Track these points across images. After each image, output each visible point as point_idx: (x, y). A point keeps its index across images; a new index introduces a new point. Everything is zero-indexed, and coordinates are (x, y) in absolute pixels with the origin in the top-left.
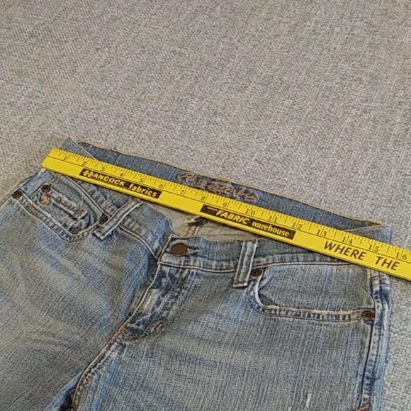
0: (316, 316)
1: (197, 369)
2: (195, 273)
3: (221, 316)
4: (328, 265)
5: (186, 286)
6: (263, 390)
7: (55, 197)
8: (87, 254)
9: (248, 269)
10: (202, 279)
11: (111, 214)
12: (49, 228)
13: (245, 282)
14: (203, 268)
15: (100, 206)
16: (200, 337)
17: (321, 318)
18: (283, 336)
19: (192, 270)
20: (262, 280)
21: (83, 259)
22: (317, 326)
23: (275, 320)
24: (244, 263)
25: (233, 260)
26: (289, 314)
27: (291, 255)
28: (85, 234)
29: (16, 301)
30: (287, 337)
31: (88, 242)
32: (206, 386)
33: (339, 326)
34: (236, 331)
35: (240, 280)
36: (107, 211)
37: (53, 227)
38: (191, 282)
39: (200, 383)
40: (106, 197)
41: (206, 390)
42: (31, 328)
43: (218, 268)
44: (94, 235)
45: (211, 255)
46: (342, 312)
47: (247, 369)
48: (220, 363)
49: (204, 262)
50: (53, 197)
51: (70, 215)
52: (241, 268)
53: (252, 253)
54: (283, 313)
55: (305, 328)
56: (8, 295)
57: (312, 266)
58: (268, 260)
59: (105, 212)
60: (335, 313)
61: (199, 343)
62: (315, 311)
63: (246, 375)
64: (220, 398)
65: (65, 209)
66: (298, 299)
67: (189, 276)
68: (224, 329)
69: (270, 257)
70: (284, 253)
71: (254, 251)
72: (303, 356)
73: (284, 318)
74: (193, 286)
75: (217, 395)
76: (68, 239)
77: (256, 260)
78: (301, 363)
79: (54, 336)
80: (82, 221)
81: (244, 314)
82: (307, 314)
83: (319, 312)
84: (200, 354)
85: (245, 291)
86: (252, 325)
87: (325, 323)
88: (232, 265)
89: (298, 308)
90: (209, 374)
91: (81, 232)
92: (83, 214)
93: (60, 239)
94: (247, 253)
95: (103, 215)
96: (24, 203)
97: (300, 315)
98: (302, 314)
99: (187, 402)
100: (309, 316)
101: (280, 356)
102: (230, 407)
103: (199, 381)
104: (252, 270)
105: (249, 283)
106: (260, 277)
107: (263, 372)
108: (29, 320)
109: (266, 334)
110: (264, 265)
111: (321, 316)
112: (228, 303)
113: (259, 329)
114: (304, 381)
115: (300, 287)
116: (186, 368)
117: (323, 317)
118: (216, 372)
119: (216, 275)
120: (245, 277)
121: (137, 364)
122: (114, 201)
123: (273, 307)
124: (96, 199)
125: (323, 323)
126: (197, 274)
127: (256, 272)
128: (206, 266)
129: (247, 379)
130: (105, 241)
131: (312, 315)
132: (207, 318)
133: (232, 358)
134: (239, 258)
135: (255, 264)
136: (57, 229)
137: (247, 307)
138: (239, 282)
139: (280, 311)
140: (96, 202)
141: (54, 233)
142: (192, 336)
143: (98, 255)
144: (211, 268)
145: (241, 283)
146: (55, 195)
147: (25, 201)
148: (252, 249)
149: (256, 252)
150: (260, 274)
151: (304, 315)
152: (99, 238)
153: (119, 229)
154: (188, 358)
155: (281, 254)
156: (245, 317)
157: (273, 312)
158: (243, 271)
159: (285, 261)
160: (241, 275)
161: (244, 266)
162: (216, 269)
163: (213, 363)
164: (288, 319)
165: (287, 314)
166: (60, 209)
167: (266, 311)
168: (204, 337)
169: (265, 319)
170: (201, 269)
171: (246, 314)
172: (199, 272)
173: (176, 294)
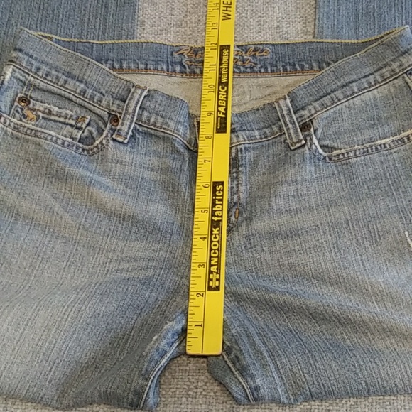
0: (383, 146)
1: (302, 239)
2: (243, 149)
3: (296, 181)
4: (368, 91)
5: (240, 163)
6: (373, 229)
7: (41, 109)
8: (118, 164)
9: (296, 126)
10: (252, 152)
11: (120, 111)
12: (60, 147)
13: (301, 140)
14: (249, 141)
15: (100, 105)
16: (288, 209)
17: (388, 147)
18: (363, 177)
19: (239, 147)
20: (315, 131)
21: (118, 171)
22: (389, 157)
23: (347, 164)
24: (288, 123)
25: (274, 124)
26: (358, 153)
27: (328, 97)
28: (104, 142)
29: (67, 235)
30: (367, 177)
31: (112, 150)
32: (319, 250)
33: (407, 148)
34: (317, 190)
35: (295, 141)
36: (112, 108)
37: (63, 144)
38: (244, 158)
39: (312, 249)
40: (101, 93)
41: (321, 253)
42: (102, 258)
43: (263, 136)
44: (114, 140)
45: (248, 125)
46: (404, 134)
47: (349, 219)
48: (321, 224)
49: (246, 135)
50: (38, 110)
51: (71, 126)
52: (288, 129)
53: (289, 110)
54: (351, 154)
55: (379, 163)
56: (54, 232)
57: (354, 99)
58: (310, 111)
59: (109, 110)
60: (398, 137)
61: (291, 216)
62: (380, 142)
63: (350, 224)
64: (338, 254)
65: (62, 119)
66: (360, 137)
67: (239, 153)
68: (305, 192)
69: (310, 107)
70: (322, 97)
71: (291, 107)
72: (392, 187)
73: (355, 159)
74: (247, 161)
75: (333, 254)
76: (85, 152)
77: (298, 115)
78: (394, 193)
79: (135, 260)
80: (89, 128)
81: (316, 170)
82: (374, 148)
83: (383, 141)
84: (298, 224)
85: (306, 148)
86: (328, 176)
87: (395, 150)
88: (275, 129)
89: (363, 145)
90: (317, 239)
91: (97, 142)
92: (87, 121)
93: (77, 155)
94: (285, 112)
95: (110, 114)
96: (9, 125)
97: (368, 150)
98: (369, 149)
99: (310, 272)
100: (377, 149)
101: (372, 196)
102: (353, 259)
103: (310, 248)
104: (300, 126)
105: (306, 140)
106: (312, 129)
107: (365, 215)
108: (94, 250)
109: (346, 181)
110: (309, 117)
111: (387, 145)
112: (297, 167)
113: (337, 179)
114: (405, 206)
115: (352, 124)
116: (291, 242)
117: (390, 145)
118: (322, 234)
119: (264, 144)
120: (298, 136)
121: (241, 260)
122: (114, 96)
123: (338, 152)
124: (92, 98)
125: (392, 151)
126: (245, 148)
127: (305, 127)
128: (251, 137)
129: (353, 227)
130: (130, 144)
131: (379, 147)
132: (285, 189)
133: (330, 215)
134: (279, 120)
135: (299, 120)
136: (69, 145)
137: (315, 162)
138: (295, 143)
139: (347, 153)
140: (93, 102)
141: (68, 150)
142: (280, 212)
143: (131, 161)
144: (256, 139)
145: (298, 142)
146: (40, 107)
147: (8, 122)
148: (287, 106)
149: (292, 107)
150: (310, 127)
151: (372, 149)
152: (122, 143)
153: (138, 127)
154: (288, 233)
155: (319, 99)
156: (318, 172)
157: (341, 157)
158: (292, 131)
159: (328, 106)
160: (293, 136)
161: (290, 126)
162: (261, 138)
163: (314, 227)
164: (359, 158)
165: (355, 154)
166: (55, 121)
167: (333, 158)
168: (292, 208)
169: (336, 166)
170: (247, 142)
171: (317, 169)
172: (247, 145)
173: (235, 175)
